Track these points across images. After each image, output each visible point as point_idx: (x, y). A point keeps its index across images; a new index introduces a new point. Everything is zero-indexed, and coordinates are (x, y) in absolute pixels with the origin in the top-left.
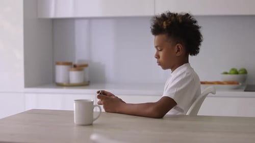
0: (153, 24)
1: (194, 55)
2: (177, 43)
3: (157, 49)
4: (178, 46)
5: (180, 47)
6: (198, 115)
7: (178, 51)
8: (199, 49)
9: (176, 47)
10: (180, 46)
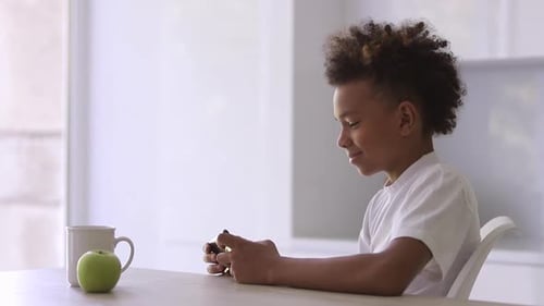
0: (331, 56)
1: (445, 133)
2: (400, 101)
3: (345, 124)
4: (403, 108)
5: (408, 112)
6: (470, 298)
7: (405, 120)
8: (455, 117)
9: (398, 113)
10: (409, 108)
